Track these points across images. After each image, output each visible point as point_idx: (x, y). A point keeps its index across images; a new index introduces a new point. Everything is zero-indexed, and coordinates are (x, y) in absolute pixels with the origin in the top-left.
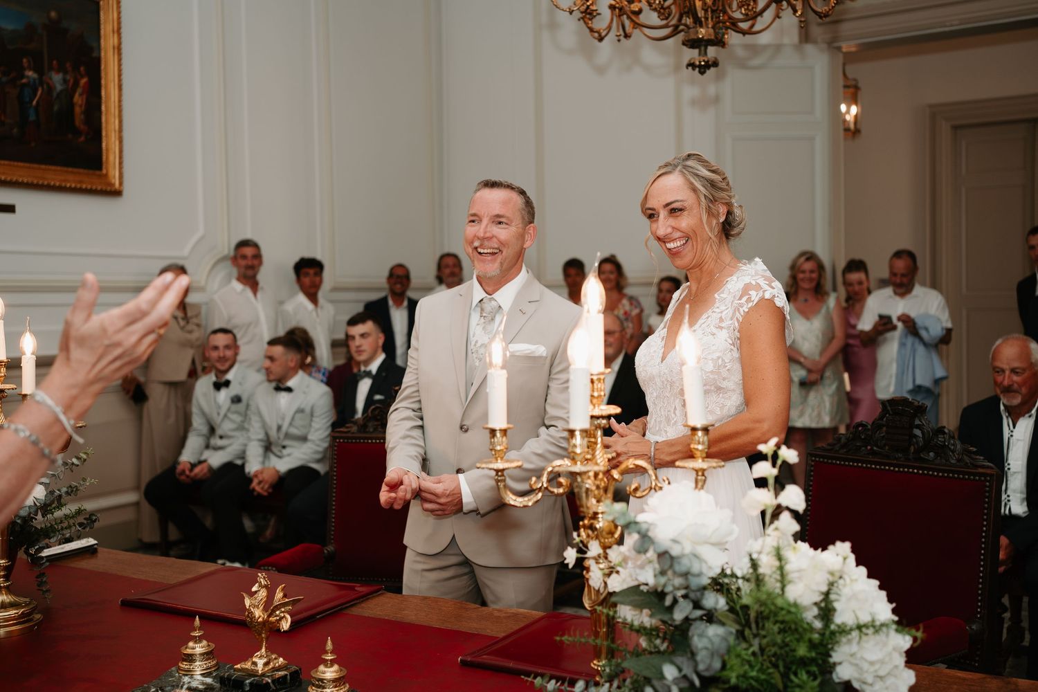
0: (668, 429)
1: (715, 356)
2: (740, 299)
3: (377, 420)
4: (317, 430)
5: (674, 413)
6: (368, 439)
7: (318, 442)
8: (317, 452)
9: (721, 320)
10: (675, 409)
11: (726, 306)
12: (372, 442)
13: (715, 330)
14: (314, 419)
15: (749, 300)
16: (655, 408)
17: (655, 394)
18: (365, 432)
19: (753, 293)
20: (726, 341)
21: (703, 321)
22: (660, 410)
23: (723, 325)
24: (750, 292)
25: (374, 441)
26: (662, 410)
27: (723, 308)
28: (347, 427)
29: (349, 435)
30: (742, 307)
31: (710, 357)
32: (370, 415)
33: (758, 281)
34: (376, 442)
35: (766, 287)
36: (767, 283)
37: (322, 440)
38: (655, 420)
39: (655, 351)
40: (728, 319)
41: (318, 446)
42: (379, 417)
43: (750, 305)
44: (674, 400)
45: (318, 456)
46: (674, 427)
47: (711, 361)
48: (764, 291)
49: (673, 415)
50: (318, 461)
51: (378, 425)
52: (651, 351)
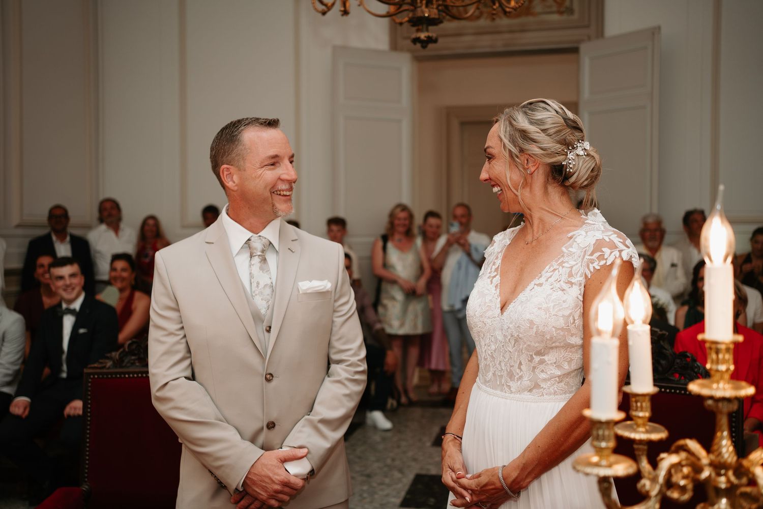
0: (511, 384)
1: (567, 313)
2: (592, 254)
3: (134, 355)
4: (7, 354)
5: (519, 368)
6: (125, 373)
7: (7, 366)
8: (7, 375)
9: (570, 275)
10: (520, 364)
11: (575, 261)
12: (129, 377)
13: (565, 286)
14: (5, 344)
15: (601, 257)
16: (494, 361)
17: (493, 347)
18: (122, 367)
19: (607, 251)
20: (578, 298)
21: (549, 274)
22: (500, 364)
23: (573, 281)
24: (603, 249)
25: (131, 376)
26: (503, 364)
27: (573, 263)
28: (101, 363)
29: (105, 371)
30: (592, 263)
31: (560, 314)
32: (127, 350)
33: (611, 237)
34: (133, 377)
35: (622, 247)
36: (622, 241)
37: (13, 363)
38: (494, 374)
39: (491, 301)
40: (579, 274)
41: (8, 369)
42: (136, 352)
43: (602, 263)
44: (519, 356)
45: (8, 379)
46: (519, 382)
47: (562, 318)
48: (620, 251)
49: (518, 371)
50: (8, 384)
51: (134, 360)
52: (487, 301)
